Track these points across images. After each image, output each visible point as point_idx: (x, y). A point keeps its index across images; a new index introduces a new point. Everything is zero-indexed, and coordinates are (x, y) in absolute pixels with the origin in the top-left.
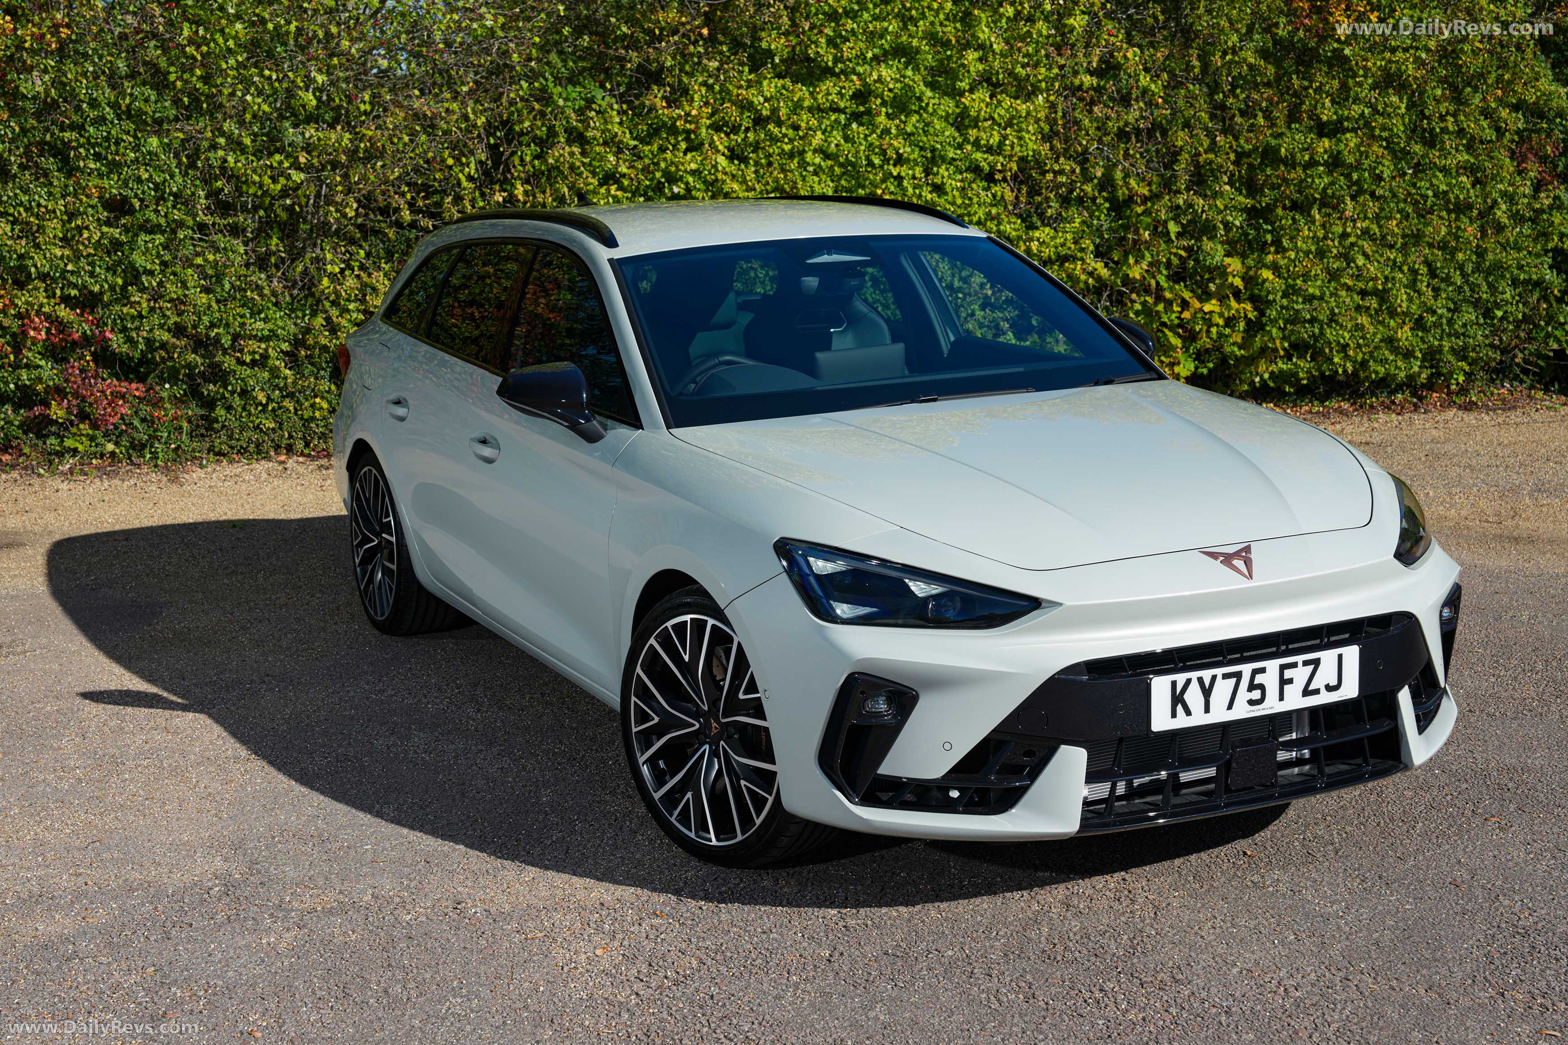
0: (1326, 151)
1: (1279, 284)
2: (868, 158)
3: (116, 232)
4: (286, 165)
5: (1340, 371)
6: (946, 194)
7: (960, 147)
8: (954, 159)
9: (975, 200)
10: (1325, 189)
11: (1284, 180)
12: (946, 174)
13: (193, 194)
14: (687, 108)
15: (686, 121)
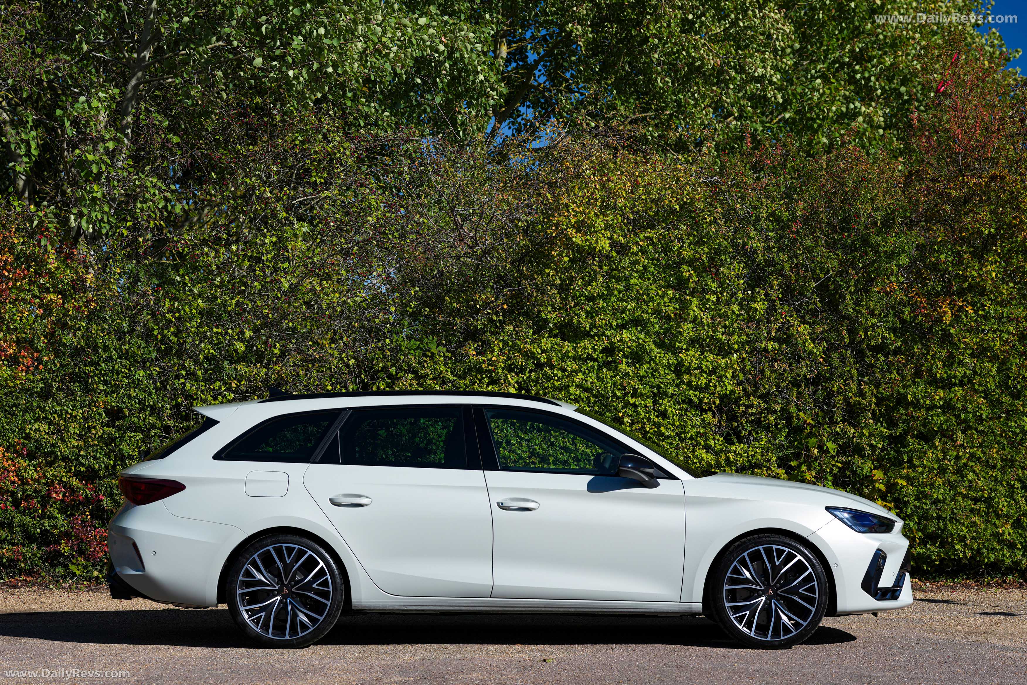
0: (941, 399)
1: (912, 490)
2: (613, 392)
3: (112, 430)
4: (223, 389)
5: (961, 555)
6: (669, 418)
7: (677, 386)
8: (673, 395)
9: (689, 423)
10: (941, 424)
11: (912, 417)
12: (668, 404)
13: (163, 406)
14: (489, 356)
15: (489, 365)
